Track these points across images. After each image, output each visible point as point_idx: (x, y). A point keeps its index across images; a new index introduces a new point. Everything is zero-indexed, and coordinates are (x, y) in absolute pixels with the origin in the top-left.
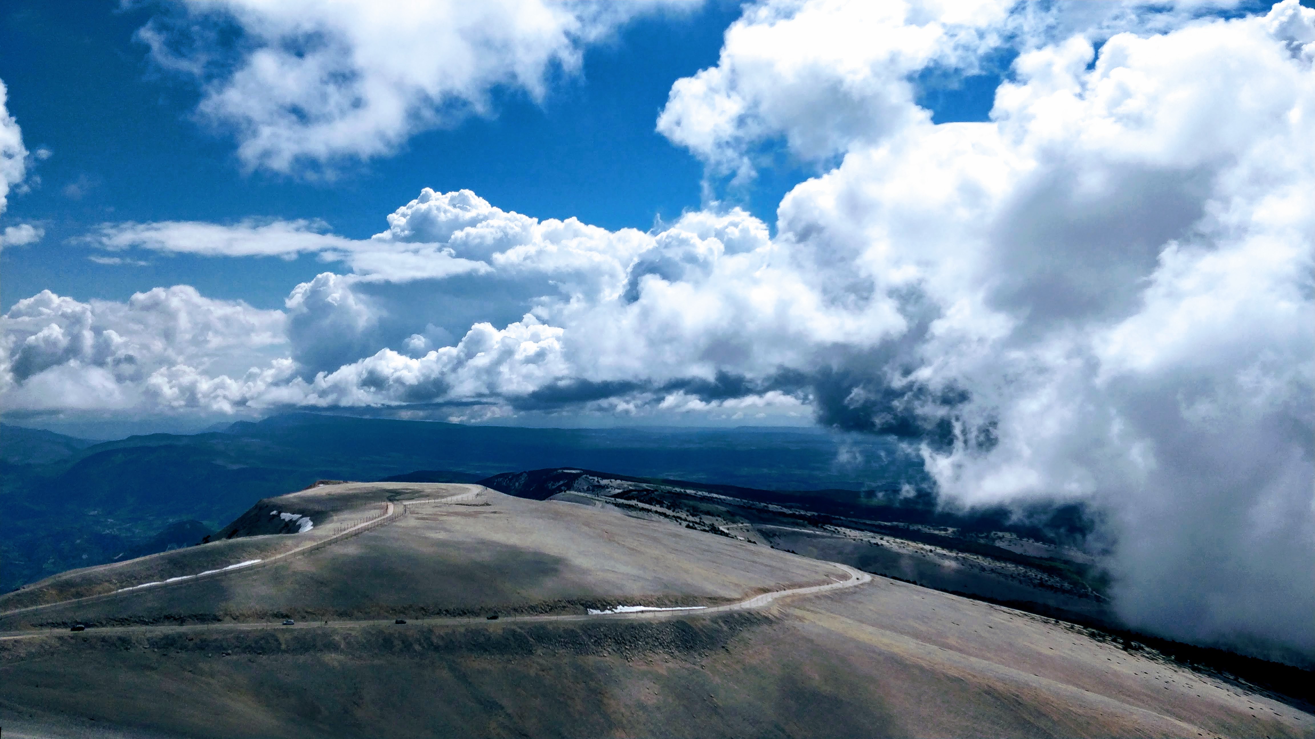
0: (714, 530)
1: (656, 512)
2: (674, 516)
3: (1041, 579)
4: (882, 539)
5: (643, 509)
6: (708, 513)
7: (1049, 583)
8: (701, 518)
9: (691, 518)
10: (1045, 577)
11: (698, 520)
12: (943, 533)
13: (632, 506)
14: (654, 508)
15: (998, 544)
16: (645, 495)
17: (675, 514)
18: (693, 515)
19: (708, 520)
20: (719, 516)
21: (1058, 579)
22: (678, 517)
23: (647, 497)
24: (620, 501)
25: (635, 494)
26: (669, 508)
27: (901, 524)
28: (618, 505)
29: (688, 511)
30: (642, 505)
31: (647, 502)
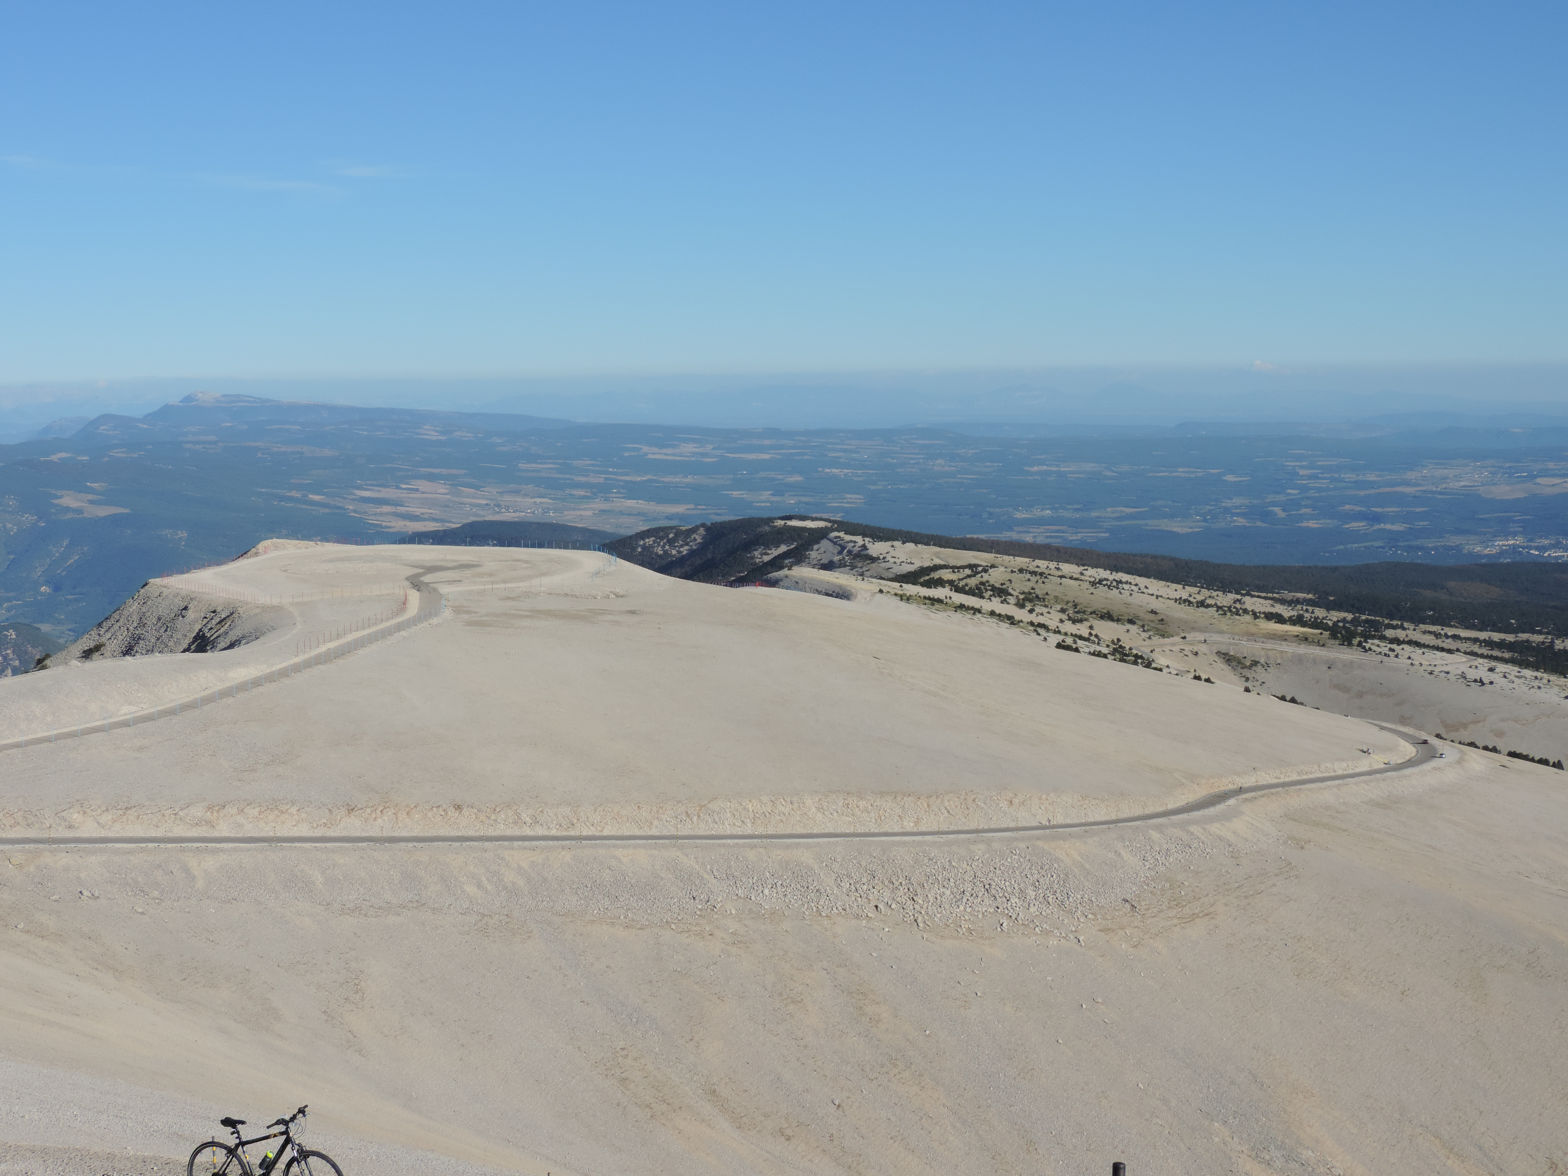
0: (1120, 653)
1: (992, 613)
2: (1032, 624)
4: (1491, 670)
5: (962, 607)
6: (1107, 616)
8: (1091, 627)
9: (1069, 627)
11: (1085, 633)
13: (939, 601)
14: (986, 605)
16: (969, 576)
17: (1033, 618)
18: (1074, 621)
19: (1107, 631)
20: (1131, 622)
22: (1041, 625)
23: (973, 582)
24: (911, 589)
25: (946, 575)
26: (1020, 605)
27: (1537, 638)
28: (906, 598)
29: (1063, 611)
30: (959, 598)
31: (971, 592)
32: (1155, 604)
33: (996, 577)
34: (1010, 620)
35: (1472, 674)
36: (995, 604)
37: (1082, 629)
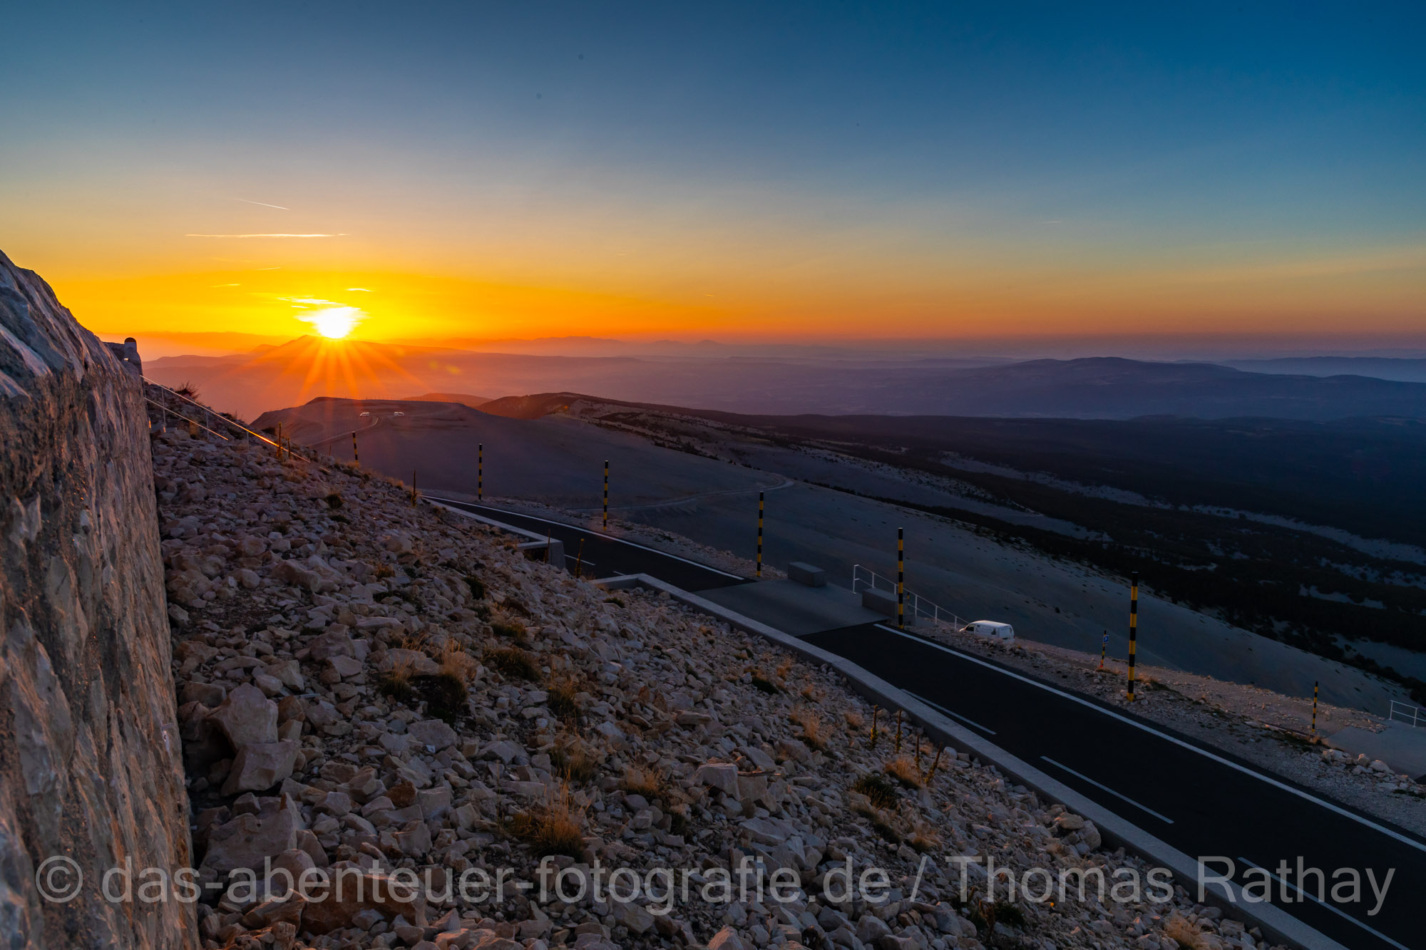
0: (689, 449)
2: (652, 436)
3: (969, 490)
4: (837, 456)
5: (624, 429)
6: (686, 434)
7: (975, 493)
8: (678, 438)
10: (973, 488)
12: (896, 452)
13: (614, 426)
14: (635, 429)
15: (944, 462)
16: (630, 417)
17: (654, 434)
18: (672, 436)
19: (685, 440)
20: (696, 436)
21: (983, 491)
22: (657, 437)
23: (632, 419)
24: (604, 422)
25: (621, 416)
26: (650, 429)
27: (862, 445)
28: (600, 425)
29: (667, 431)
30: (624, 426)
31: (631, 424)
32: (706, 429)
33: (642, 418)
34: (644, 435)
35: (829, 458)
36: (640, 429)
37: (675, 439)
